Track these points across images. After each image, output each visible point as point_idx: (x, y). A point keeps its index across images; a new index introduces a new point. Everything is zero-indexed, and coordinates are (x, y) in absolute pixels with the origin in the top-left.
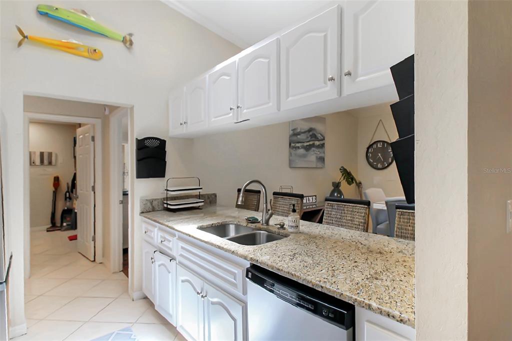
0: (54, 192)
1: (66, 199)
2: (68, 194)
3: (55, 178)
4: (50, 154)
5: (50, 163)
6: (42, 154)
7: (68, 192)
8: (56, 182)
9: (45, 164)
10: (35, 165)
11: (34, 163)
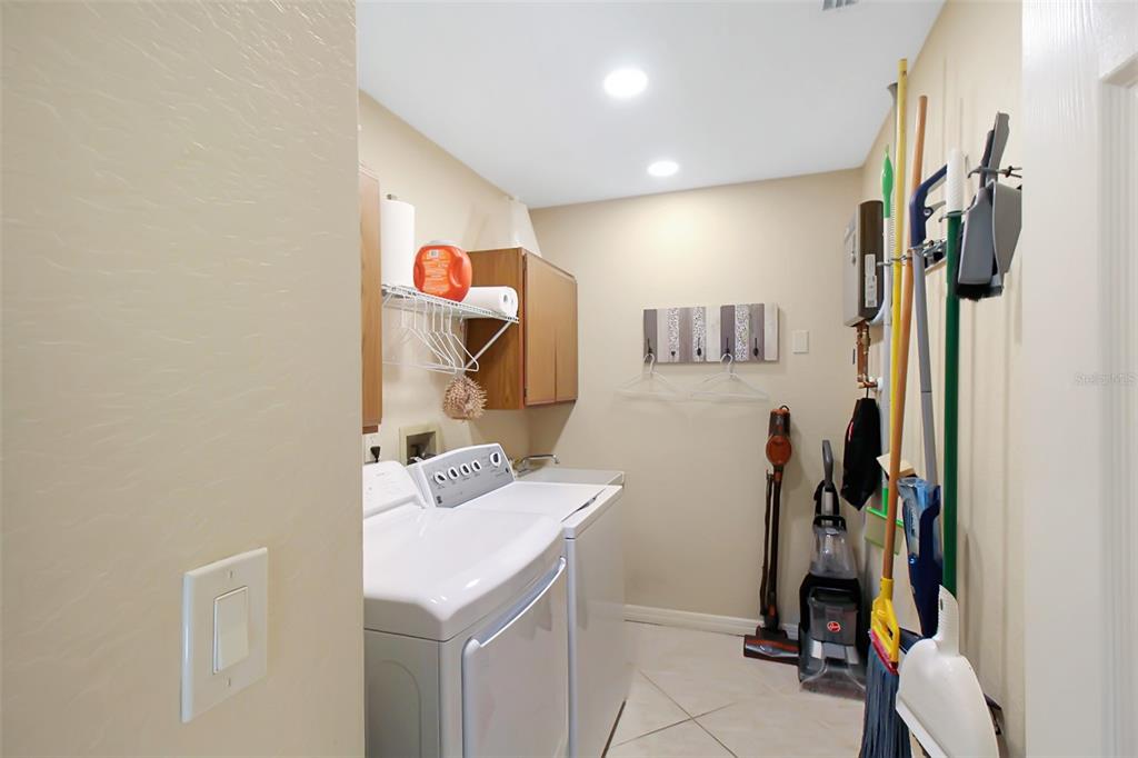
0: (771, 479)
1: (817, 522)
2: (827, 497)
3: (774, 415)
4: (757, 313)
5: (757, 352)
6: (728, 314)
7: (826, 485)
8: (779, 438)
9: (738, 357)
10: (705, 362)
11: (699, 352)
